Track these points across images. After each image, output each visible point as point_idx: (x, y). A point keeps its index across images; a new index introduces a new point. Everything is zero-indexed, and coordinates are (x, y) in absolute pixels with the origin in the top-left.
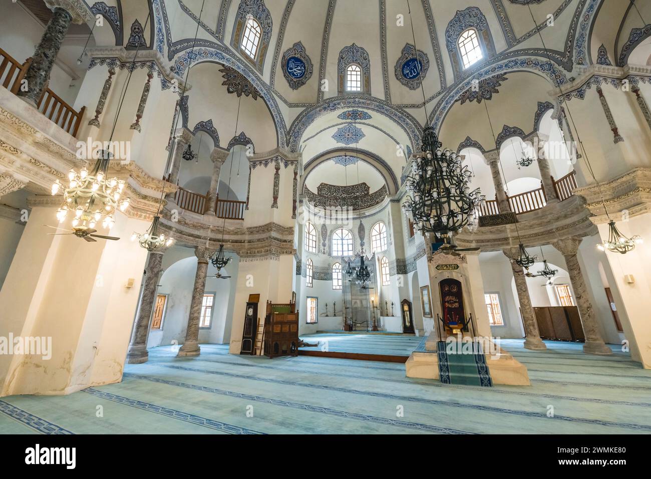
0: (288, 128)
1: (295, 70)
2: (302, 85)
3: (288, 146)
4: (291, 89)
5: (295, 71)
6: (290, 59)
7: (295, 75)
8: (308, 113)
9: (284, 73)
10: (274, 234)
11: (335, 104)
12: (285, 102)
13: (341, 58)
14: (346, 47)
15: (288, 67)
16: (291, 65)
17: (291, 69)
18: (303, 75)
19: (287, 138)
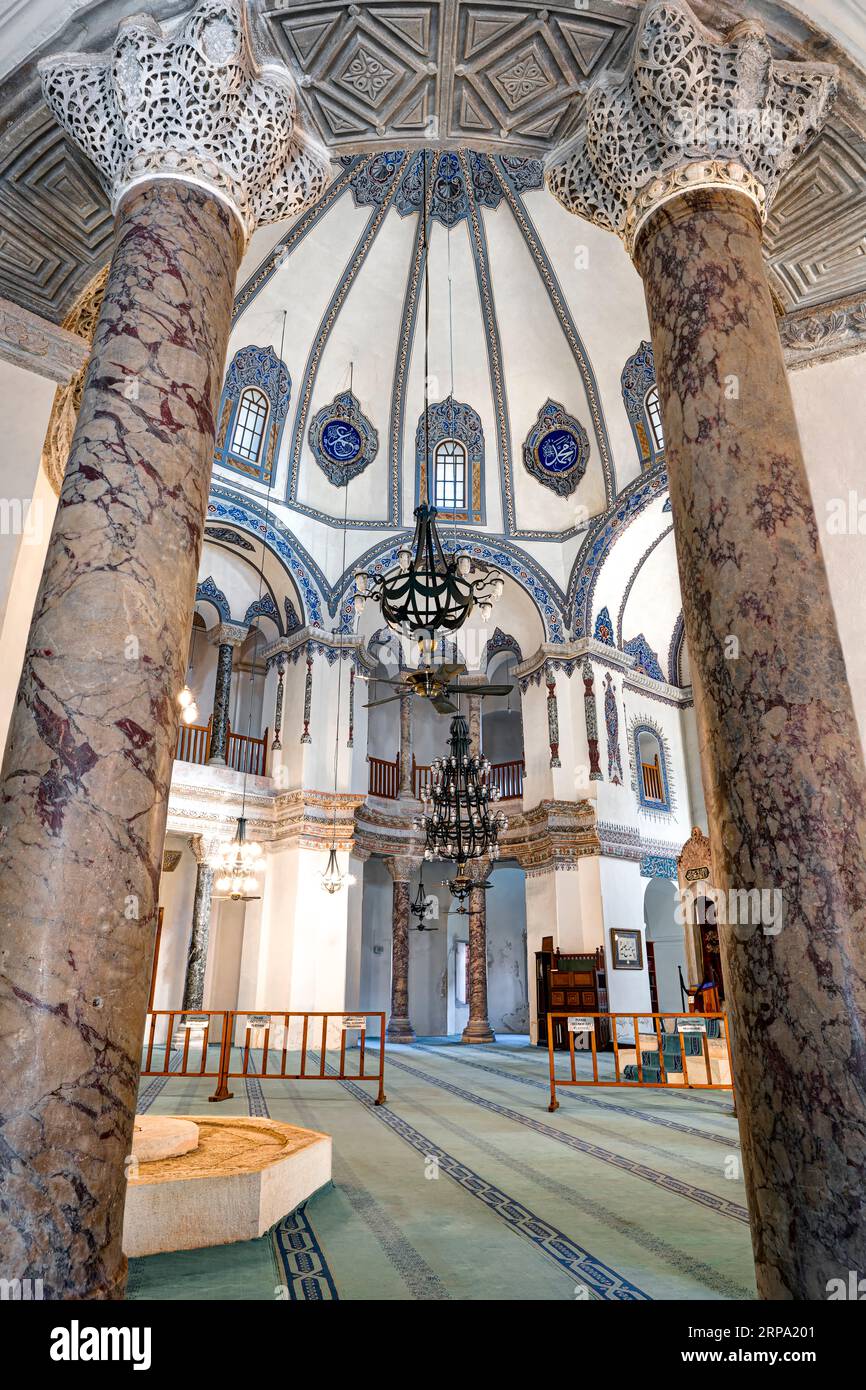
0: (564, 589)
1: (560, 455)
2: (580, 478)
3: (568, 627)
4: (563, 499)
5: (560, 458)
6: (543, 443)
7: (563, 465)
8: (594, 538)
9: (537, 477)
10: (554, 821)
11: (639, 496)
12: (549, 537)
13: (627, 387)
14: (630, 360)
15: (542, 460)
16: (548, 453)
17: (550, 460)
18: (575, 456)
19: (563, 611)
